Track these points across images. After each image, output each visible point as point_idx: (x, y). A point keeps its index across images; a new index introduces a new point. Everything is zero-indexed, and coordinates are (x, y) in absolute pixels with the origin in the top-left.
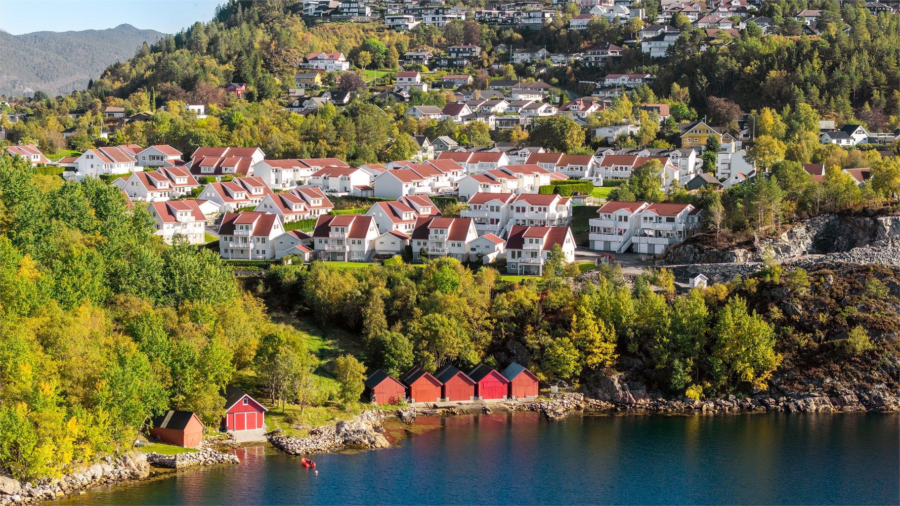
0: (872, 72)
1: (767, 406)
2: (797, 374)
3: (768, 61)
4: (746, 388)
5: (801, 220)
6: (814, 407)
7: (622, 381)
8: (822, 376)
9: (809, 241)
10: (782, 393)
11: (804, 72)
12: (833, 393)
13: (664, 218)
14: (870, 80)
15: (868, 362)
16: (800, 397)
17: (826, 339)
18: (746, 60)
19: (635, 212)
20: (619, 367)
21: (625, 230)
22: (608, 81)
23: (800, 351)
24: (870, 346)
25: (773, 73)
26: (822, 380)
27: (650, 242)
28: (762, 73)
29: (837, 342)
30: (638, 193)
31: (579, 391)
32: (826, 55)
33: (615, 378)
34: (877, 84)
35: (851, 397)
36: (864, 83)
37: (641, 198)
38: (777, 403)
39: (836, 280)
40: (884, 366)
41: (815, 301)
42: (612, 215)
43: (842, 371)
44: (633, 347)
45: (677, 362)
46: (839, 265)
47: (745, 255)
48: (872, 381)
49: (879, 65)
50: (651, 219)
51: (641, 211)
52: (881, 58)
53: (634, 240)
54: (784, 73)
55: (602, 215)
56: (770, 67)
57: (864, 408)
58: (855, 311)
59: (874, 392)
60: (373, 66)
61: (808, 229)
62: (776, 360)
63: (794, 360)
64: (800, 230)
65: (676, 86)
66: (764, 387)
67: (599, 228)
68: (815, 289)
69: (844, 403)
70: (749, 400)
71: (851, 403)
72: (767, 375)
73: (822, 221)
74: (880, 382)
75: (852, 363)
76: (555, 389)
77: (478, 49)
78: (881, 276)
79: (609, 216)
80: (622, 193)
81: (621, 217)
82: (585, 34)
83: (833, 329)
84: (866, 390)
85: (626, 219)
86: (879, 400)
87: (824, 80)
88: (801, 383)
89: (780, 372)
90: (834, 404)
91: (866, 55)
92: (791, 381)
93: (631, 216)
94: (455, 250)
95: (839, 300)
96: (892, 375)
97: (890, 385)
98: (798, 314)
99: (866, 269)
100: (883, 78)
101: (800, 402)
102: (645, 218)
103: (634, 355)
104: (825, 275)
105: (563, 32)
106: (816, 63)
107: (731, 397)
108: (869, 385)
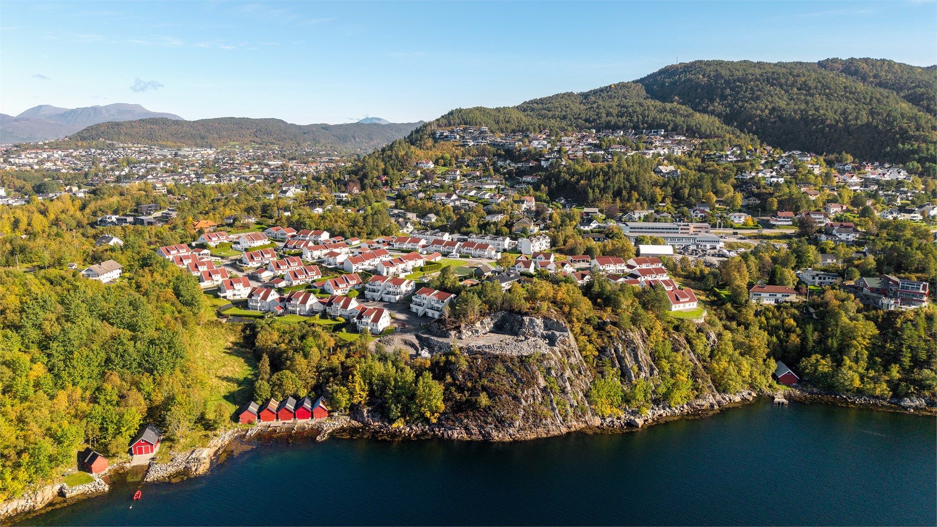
0: (624, 182)
1: (434, 432)
2: (451, 416)
3: (581, 176)
4: (427, 421)
5: (489, 314)
6: (456, 436)
7: (368, 411)
8: (463, 418)
9: (492, 325)
10: (443, 426)
11: (594, 182)
12: (467, 429)
13: (440, 301)
14: (622, 186)
15: (487, 412)
16: (450, 429)
17: (470, 396)
18: (573, 175)
19: (430, 296)
20: (368, 404)
22: (524, 179)
23: (456, 402)
24: (488, 403)
25: (582, 182)
26: (462, 421)
27: (433, 312)
28: (578, 181)
29: (474, 399)
31: (348, 415)
32: (605, 174)
33: (365, 410)
34: (625, 188)
35: (475, 430)
36: (619, 187)
38: (439, 431)
39: (482, 362)
40: (494, 415)
41: (468, 374)
43: (474, 416)
44: (377, 394)
45: (393, 406)
46: (485, 353)
47: (455, 335)
48: (486, 423)
49: (628, 180)
50: (434, 300)
52: (629, 176)
53: (427, 310)
54: (587, 182)
55: (418, 295)
56: (582, 179)
57: (481, 438)
58: (485, 382)
59: (487, 429)
60: (445, 165)
61: (492, 319)
62: (442, 407)
63: (452, 408)
64: (487, 320)
65: (543, 186)
66: (435, 421)
68: (470, 367)
69: (472, 434)
70: (427, 427)
71: (475, 434)
72: (436, 415)
73: (500, 314)
74: (491, 424)
75: (479, 411)
76: (336, 414)
77: (486, 159)
78: (503, 361)
79: (420, 296)
81: (424, 298)
82: (525, 154)
83: (474, 392)
84: (483, 428)
86: (489, 434)
87: (602, 185)
88: (452, 421)
89: (444, 413)
90: (467, 434)
91: (622, 175)
92: (448, 419)
94: (344, 313)
95: (480, 374)
96: (497, 420)
97: (496, 426)
98: (459, 380)
99: (497, 357)
100: (628, 185)
101: (450, 432)
103: (377, 398)
104: (476, 359)
105: (517, 153)
106: (601, 177)
107: (420, 424)
108: (485, 425)
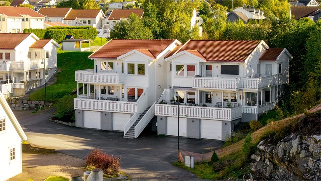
13: (216, 68)
19: (158, 57)
21: (141, 91)
27: (192, 116)
30: (158, 30)
37: (163, 36)
42: (115, 62)
50: (191, 68)
51: (170, 54)
53: (159, 110)
55: (98, 62)
67: (92, 87)
79: (112, 65)
80: (133, 29)
81: (132, 66)
85: (142, 69)
93: (151, 63)
102: (179, 68)
